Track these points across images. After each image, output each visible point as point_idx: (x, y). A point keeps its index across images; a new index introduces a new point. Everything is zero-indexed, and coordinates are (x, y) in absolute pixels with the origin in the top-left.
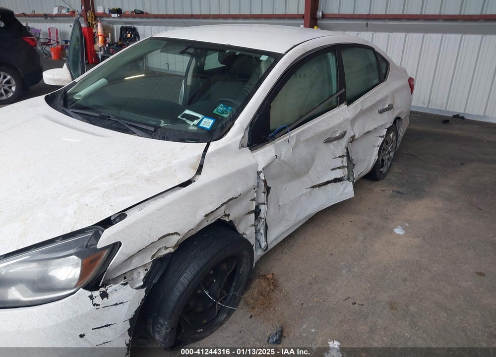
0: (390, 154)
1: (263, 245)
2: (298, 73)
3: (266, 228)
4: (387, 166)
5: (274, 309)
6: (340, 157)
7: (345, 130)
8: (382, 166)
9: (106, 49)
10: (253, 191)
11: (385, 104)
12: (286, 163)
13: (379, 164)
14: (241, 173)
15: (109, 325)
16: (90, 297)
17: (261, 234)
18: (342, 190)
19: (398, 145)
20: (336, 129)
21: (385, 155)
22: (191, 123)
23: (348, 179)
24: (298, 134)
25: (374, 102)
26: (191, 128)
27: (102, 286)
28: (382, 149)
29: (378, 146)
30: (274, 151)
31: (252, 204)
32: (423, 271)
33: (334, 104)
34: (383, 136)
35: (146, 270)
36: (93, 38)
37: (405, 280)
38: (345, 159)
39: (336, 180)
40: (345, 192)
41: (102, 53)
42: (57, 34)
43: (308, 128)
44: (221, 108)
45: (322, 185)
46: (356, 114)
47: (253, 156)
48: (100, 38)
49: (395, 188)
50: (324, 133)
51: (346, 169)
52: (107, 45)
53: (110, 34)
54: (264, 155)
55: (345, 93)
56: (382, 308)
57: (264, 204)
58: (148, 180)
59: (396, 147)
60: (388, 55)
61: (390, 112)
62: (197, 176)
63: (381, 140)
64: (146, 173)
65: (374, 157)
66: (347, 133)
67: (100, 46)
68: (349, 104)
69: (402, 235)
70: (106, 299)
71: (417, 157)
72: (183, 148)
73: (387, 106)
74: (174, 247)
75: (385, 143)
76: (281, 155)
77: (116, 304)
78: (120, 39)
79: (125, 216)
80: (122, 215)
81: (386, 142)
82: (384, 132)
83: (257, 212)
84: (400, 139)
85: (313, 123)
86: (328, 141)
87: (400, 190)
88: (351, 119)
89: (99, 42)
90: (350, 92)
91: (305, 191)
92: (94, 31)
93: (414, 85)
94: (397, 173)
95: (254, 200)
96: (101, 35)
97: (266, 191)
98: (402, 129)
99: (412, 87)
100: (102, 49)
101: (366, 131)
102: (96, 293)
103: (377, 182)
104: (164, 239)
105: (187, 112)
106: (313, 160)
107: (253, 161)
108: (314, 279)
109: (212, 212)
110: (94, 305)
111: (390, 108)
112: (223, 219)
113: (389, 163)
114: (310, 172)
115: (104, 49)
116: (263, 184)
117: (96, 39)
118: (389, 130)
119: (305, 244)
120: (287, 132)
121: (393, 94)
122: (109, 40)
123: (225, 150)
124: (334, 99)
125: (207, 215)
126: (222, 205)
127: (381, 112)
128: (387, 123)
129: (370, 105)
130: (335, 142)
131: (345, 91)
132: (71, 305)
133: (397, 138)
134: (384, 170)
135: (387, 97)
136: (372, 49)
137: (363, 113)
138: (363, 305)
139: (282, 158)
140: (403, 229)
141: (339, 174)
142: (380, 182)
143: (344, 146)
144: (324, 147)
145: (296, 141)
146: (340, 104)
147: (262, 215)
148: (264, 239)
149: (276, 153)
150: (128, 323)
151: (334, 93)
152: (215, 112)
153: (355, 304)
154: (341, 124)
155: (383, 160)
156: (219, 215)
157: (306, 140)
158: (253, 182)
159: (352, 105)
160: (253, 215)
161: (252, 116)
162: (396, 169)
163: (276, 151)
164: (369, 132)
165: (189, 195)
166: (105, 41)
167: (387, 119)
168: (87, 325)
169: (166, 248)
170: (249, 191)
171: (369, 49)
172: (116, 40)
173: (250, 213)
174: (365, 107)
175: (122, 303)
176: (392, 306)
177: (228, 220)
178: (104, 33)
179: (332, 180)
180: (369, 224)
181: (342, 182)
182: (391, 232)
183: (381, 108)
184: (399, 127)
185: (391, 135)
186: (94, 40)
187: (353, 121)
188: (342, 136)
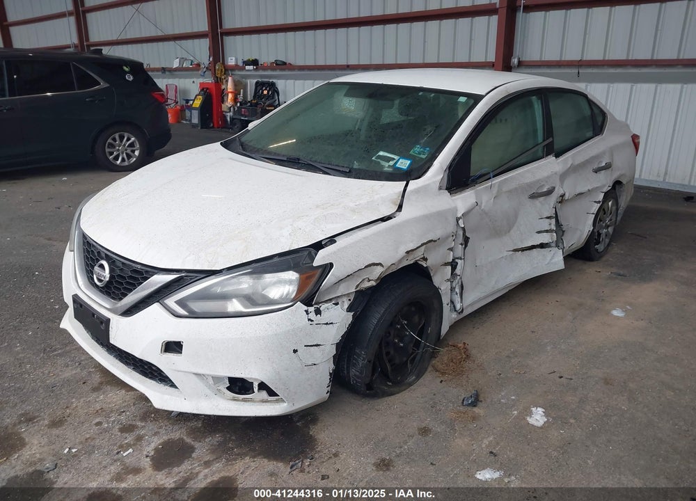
0: (608, 228)
1: (458, 306)
2: (498, 117)
3: (462, 287)
4: (605, 243)
5: (467, 377)
6: (548, 218)
7: (554, 185)
8: (598, 242)
9: (236, 109)
10: (451, 239)
11: (601, 162)
12: (486, 214)
13: (594, 238)
14: (440, 215)
15: (319, 345)
16: (306, 311)
17: (457, 294)
18: (549, 259)
19: (619, 218)
20: (542, 184)
21: (602, 228)
22: (386, 164)
23: (557, 246)
24: (500, 182)
25: (587, 157)
26: (386, 169)
27: (316, 304)
28: (598, 219)
29: (593, 214)
30: (474, 197)
31: (449, 254)
32: (646, 352)
33: (540, 153)
34: (599, 202)
35: (350, 300)
36: (222, 95)
37: (623, 359)
38: (554, 221)
39: (542, 246)
40: (553, 261)
41: (231, 114)
42: (176, 92)
43: (511, 178)
44: (417, 149)
45: (526, 250)
46: (565, 169)
47: (453, 200)
48: (230, 96)
49: (614, 270)
50: (530, 185)
51: (555, 234)
52: (239, 104)
53: (242, 90)
54: (464, 201)
55: (552, 144)
56: (594, 383)
57: (461, 259)
58: (353, 211)
59: (616, 220)
60: (608, 108)
61: (608, 171)
62: (398, 213)
63: (597, 206)
64: (352, 205)
65: (587, 227)
66: (556, 189)
67: (229, 106)
68: (557, 156)
69: (621, 317)
70: (319, 315)
71: (646, 238)
72: (382, 186)
73: (603, 164)
74: (376, 281)
75: (601, 213)
76: (481, 203)
77: (327, 324)
78: (254, 97)
79: (335, 242)
80: (331, 240)
81: (602, 210)
82: (601, 197)
83: (453, 265)
84: (621, 211)
85: (517, 172)
86: (534, 196)
87: (622, 272)
88: (561, 173)
89: (229, 101)
90: (559, 143)
91: (506, 254)
92: (223, 87)
93: (639, 143)
94: (618, 254)
95: (451, 249)
96: (231, 92)
97: (463, 242)
98: (625, 197)
99: (636, 146)
100: (232, 109)
101: (578, 192)
102: (312, 309)
103: (591, 263)
104: (369, 268)
105: (381, 153)
106: (516, 216)
107: (453, 205)
108: (513, 353)
109: (412, 250)
110: (309, 320)
111: (608, 167)
112: (420, 262)
113: (607, 240)
114: (512, 231)
115: (234, 109)
116: (461, 233)
117: (225, 98)
118: (607, 196)
119: (501, 321)
120: (490, 178)
121: (612, 151)
122: (240, 98)
123: (424, 189)
124: (540, 148)
125: (408, 252)
126: (422, 245)
127: (597, 171)
128: (604, 186)
129: (583, 160)
130: (542, 199)
131: (553, 141)
132: (290, 317)
133: (617, 209)
134: (600, 247)
135: (604, 153)
136: (585, 96)
137: (574, 169)
138: (571, 379)
139: (483, 207)
140: (623, 311)
141: (545, 238)
142: (595, 263)
143: (552, 205)
144: (529, 202)
145: (498, 191)
146: (547, 156)
147: (458, 271)
148: (459, 299)
149: (477, 199)
150: (334, 347)
151: (539, 142)
152: (411, 152)
153: (561, 377)
154: (548, 177)
155: (599, 235)
156: (418, 255)
157: (508, 191)
158: (451, 228)
159: (562, 158)
160: (449, 268)
161: (451, 157)
162: (616, 249)
163: (476, 196)
164: (581, 194)
165: (392, 228)
166: (235, 100)
167: (604, 181)
168: (301, 340)
169: (369, 280)
170: (447, 238)
171: (581, 95)
172: (249, 98)
173: (446, 264)
174: (577, 162)
175: (332, 323)
176: (607, 382)
177: (425, 266)
178: (236, 90)
179: (537, 245)
180: (580, 305)
181: (550, 249)
182: (608, 313)
183: (595, 166)
184: (620, 196)
185: (610, 203)
186: (222, 99)
187: (564, 176)
188: (550, 192)
